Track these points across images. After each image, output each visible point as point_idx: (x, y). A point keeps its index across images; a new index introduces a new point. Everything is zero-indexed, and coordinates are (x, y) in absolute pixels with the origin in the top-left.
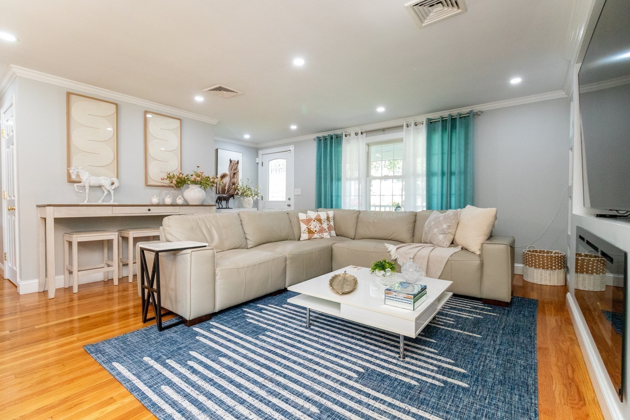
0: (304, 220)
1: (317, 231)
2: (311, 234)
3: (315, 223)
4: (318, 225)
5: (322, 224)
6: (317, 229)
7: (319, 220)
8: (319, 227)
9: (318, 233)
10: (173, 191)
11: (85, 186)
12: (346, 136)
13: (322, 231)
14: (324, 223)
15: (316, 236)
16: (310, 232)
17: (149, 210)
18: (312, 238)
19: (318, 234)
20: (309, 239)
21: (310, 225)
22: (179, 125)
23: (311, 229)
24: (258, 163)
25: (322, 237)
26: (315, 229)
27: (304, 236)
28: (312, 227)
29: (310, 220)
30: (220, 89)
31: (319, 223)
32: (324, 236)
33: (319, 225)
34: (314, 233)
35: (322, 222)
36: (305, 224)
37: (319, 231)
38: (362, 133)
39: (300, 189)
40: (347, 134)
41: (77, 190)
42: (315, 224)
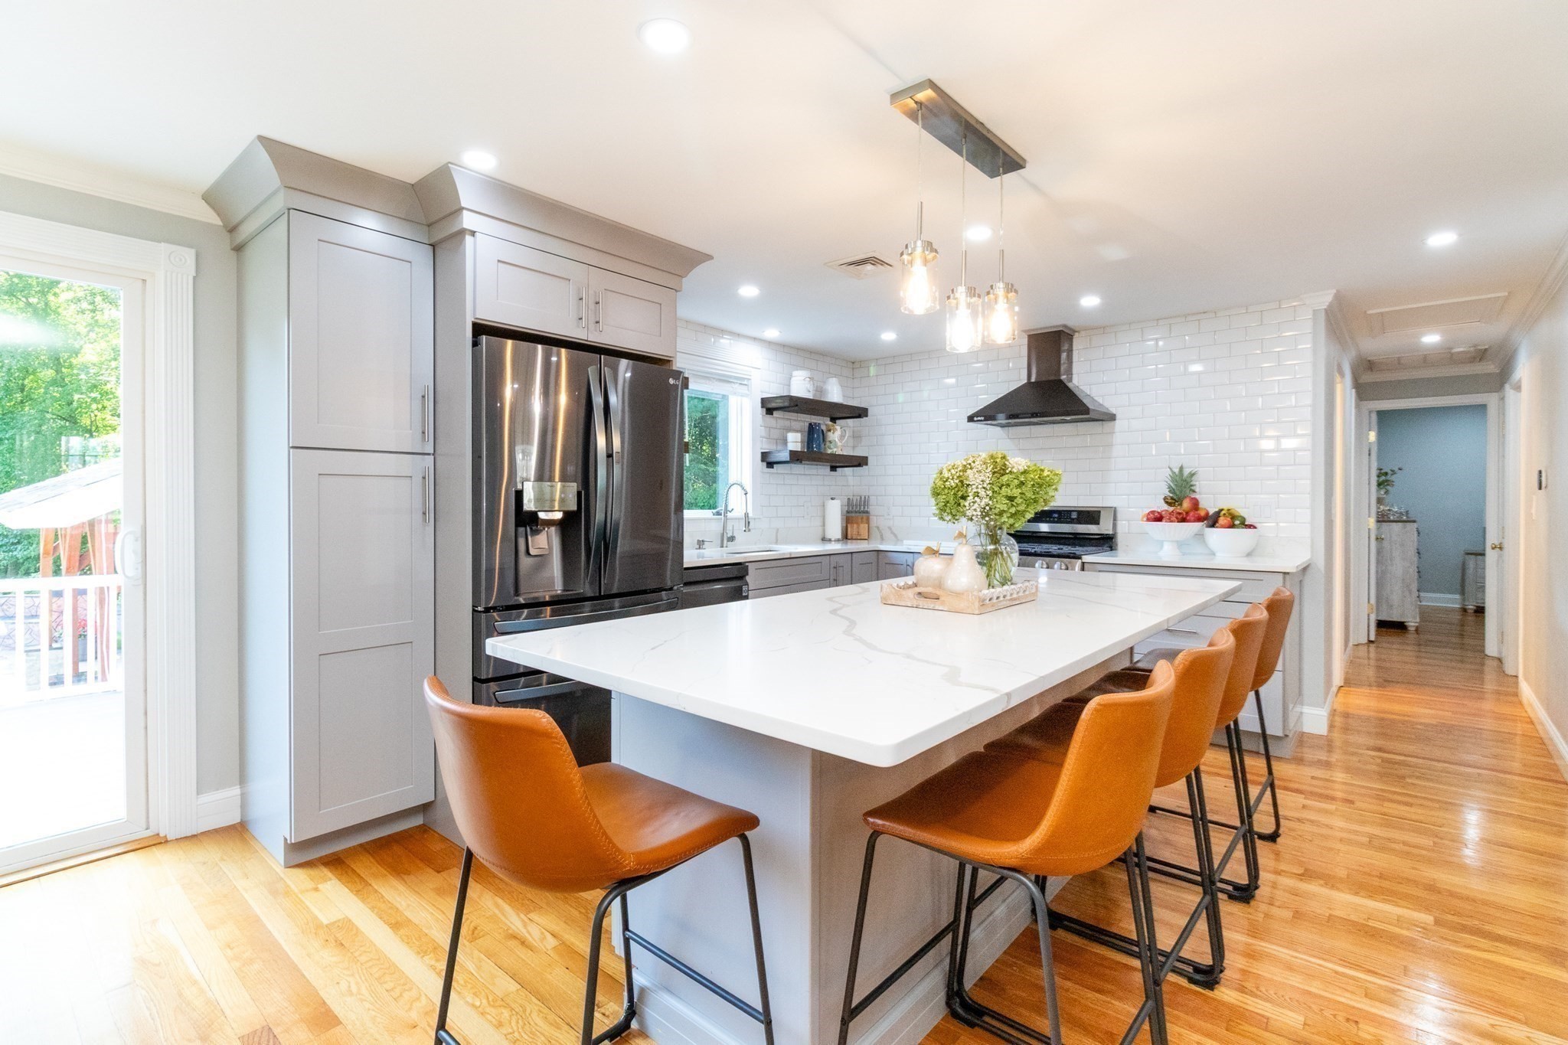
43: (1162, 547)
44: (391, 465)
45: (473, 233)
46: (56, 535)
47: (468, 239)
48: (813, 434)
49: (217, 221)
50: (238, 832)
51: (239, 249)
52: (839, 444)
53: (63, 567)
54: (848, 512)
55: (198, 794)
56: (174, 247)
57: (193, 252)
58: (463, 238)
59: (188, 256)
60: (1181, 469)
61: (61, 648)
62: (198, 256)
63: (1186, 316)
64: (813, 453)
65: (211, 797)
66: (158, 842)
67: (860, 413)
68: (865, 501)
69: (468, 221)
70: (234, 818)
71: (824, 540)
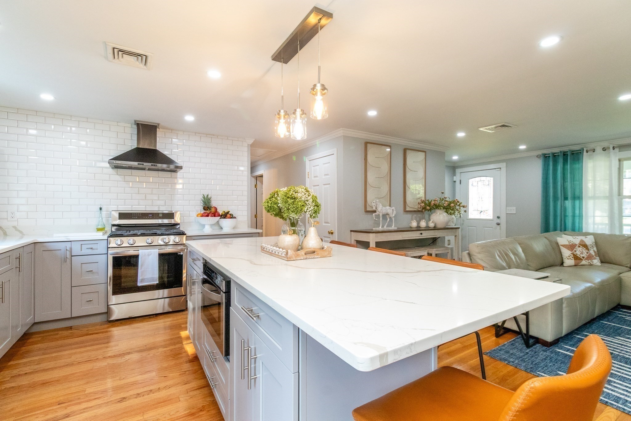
0: (567, 245)
1: (585, 257)
2: (578, 261)
3: (580, 249)
4: (584, 251)
5: (589, 250)
6: (584, 255)
7: (585, 246)
8: (586, 253)
9: (586, 259)
10: (419, 215)
11: (379, 215)
12: (587, 152)
13: (590, 257)
14: (590, 249)
15: (584, 262)
16: (576, 257)
17: (421, 234)
18: (580, 264)
19: (587, 261)
20: (575, 265)
21: (575, 251)
22: (424, 157)
23: (578, 255)
24: (455, 182)
25: (592, 263)
26: (582, 256)
27: (569, 262)
28: (578, 253)
29: (574, 245)
30: (503, 126)
31: (585, 249)
32: (594, 263)
33: (586, 251)
34: (582, 259)
35: (589, 248)
36: (569, 250)
38: (614, 148)
39: (515, 208)
40: (589, 149)
41: (375, 219)
43: (204, 227)
60: (208, 195)
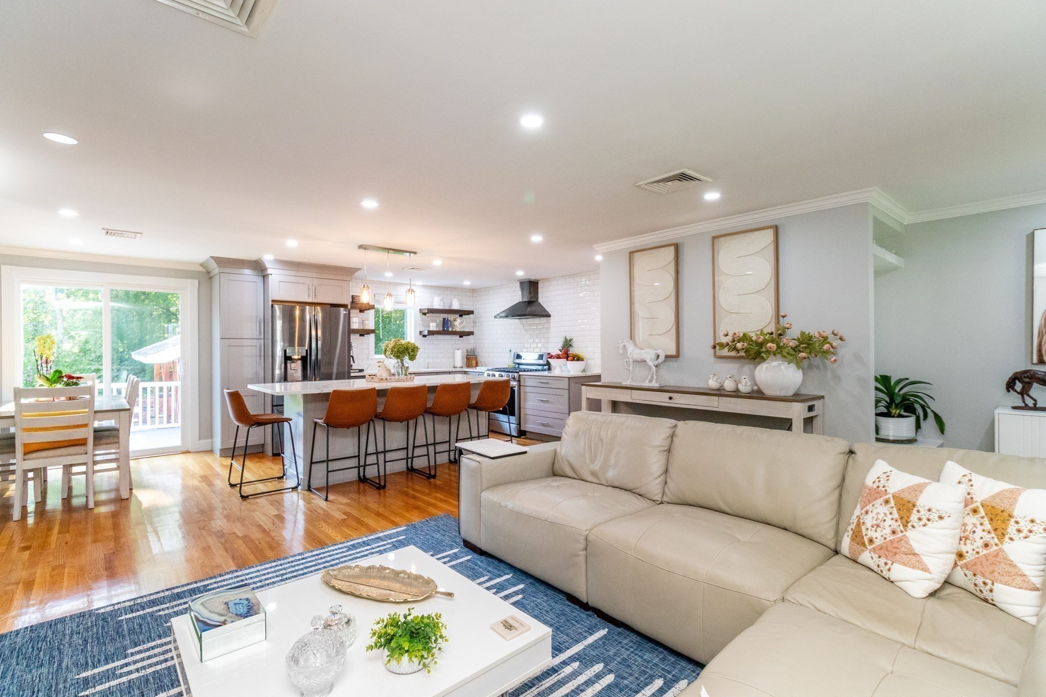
1: (877, 542)
3: (884, 509)
4: (889, 522)
6: (878, 534)
9: (874, 550)
14: (915, 523)
22: (773, 238)
23: (861, 528)
25: (883, 573)
26: (872, 534)
28: (868, 522)
29: (877, 490)
31: (898, 516)
33: (895, 525)
35: (914, 517)
37: (881, 548)
42: (881, 517)
44: (249, 342)
45: (271, 274)
46: (161, 367)
47: (270, 276)
48: (445, 322)
49: (205, 271)
50: (211, 451)
51: (211, 278)
52: (458, 326)
53: (164, 378)
54: (467, 355)
55: (199, 440)
56: (192, 280)
57: (197, 281)
58: (268, 277)
59: (196, 282)
60: (566, 337)
61: (162, 417)
62: (199, 282)
63: (570, 275)
64: (446, 330)
65: (202, 441)
66: (188, 452)
67: (470, 312)
68: (473, 350)
69: (269, 271)
70: (210, 449)
71: (454, 367)
